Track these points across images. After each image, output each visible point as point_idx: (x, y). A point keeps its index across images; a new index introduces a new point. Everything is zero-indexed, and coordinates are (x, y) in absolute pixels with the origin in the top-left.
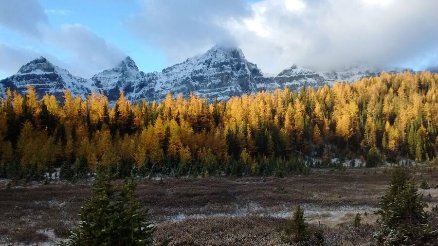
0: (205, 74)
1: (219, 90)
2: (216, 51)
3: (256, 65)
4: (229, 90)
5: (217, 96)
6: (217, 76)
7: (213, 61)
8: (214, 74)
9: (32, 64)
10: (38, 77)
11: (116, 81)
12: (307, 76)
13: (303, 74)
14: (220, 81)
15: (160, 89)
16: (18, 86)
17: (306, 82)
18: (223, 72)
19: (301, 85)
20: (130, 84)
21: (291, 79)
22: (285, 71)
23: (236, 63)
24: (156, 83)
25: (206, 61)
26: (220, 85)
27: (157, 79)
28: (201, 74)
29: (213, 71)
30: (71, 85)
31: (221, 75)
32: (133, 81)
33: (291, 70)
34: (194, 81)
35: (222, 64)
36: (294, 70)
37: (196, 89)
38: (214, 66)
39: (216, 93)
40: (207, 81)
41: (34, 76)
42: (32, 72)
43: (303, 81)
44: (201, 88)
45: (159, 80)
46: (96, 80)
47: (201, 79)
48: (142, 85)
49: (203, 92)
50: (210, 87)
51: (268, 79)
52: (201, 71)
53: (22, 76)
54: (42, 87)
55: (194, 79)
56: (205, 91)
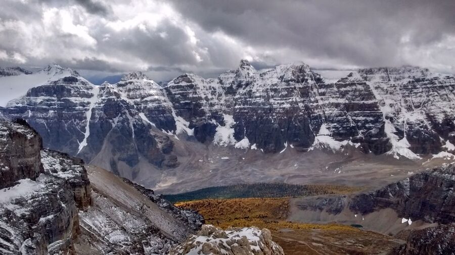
0: (279, 87)
1: (286, 99)
2: (288, 69)
3: (320, 75)
4: (291, 100)
5: (283, 103)
6: (286, 89)
7: (285, 77)
8: (284, 87)
9: (180, 78)
10: (183, 87)
11: (231, 81)
12: (358, 84)
13: (355, 82)
14: (287, 93)
15: (256, 91)
16: (173, 93)
17: (355, 89)
18: (289, 87)
19: (352, 91)
20: (241, 82)
21: (345, 86)
22: (343, 79)
23: (302, 78)
24: (254, 85)
25: (281, 77)
26: (286, 96)
27: (255, 82)
28: (276, 87)
29: (283, 85)
30: (203, 88)
31: (287, 88)
32: (242, 80)
33: (347, 78)
34: (271, 91)
35: (289, 81)
36: (350, 78)
37: (272, 98)
38: (284, 82)
39: (283, 101)
40: (279, 92)
41: (181, 86)
42: (180, 84)
43: (354, 87)
44: (275, 97)
45: (257, 82)
46: (220, 79)
47: (275, 90)
48: (247, 85)
49: (275, 100)
50: (280, 97)
51: (328, 85)
52: (276, 85)
53: (175, 86)
54: (186, 93)
55: (272, 90)
56: (277, 99)
